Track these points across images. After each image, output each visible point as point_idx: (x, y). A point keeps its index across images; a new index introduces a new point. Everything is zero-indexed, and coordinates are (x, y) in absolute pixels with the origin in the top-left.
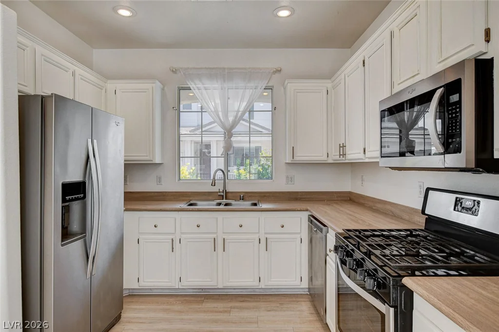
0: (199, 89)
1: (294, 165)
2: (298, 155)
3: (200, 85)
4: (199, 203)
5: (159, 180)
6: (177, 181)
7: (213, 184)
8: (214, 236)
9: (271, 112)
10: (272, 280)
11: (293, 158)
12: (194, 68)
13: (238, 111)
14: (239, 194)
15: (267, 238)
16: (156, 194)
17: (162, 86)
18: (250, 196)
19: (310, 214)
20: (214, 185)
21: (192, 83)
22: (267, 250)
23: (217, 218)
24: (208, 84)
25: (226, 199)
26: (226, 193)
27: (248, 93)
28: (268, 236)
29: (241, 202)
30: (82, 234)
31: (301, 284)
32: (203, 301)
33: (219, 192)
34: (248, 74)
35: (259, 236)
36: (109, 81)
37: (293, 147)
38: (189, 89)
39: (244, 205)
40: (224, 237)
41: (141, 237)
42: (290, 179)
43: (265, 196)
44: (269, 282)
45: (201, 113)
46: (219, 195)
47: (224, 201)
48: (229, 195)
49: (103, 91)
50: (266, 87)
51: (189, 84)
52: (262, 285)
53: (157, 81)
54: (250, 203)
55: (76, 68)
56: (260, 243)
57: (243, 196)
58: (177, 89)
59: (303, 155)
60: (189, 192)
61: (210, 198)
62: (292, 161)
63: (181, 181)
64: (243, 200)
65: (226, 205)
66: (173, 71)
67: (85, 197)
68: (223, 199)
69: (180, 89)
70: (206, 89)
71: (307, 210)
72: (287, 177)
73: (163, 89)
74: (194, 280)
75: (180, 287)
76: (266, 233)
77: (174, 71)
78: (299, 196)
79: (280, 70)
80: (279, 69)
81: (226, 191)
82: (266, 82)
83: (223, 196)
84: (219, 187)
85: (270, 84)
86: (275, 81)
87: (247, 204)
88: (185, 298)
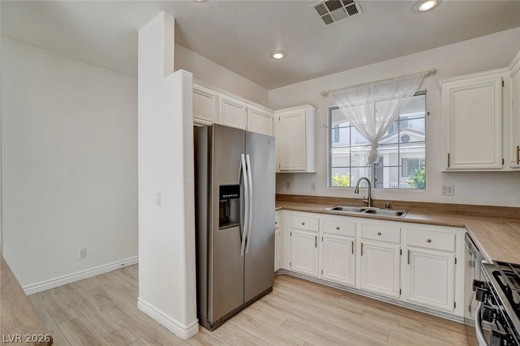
0: (346, 107)
1: (451, 174)
2: (456, 162)
3: (347, 104)
4: (344, 207)
5: (313, 186)
6: (328, 188)
7: (357, 191)
8: (353, 239)
9: (424, 119)
10: (415, 296)
11: (449, 166)
12: (341, 89)
13: (384, 122)
14: (384, 203)
15: (409, 251)
16: (308, 198)
17: (314, 109)
18: (397, 205)
19: (467, 232)
20: (358, 193)
21: (339, 102)
22: (409, 264)
23: (356, 224)
24: (355, 100)
25: (371, 206)
26: (372, 200)
27: (395, 102)
28: (411, 249)
29: (387, 211)
30: (237, 223)
31: (454, 310)
32: (340, 297)
33: (364, 199)
34: (396, 83)
35: (400, 247)
36: (276, 111)
37: (449, 154)
38: (337, 108)
39: (388, 214)
40: (362, 242)
41: (293, 231)
42: (447, 190)
43: (414, 207)
44: (411, 298)
45: (349, 128)
46: (364, 202)
47: (369, 208)
48: (375, 203)
49: (271, 119)
50: (416, 93)
51: (337, 103)
52: (404, 298)
53: (309, 106)
54: (396, 211)
55: (248, 105)
56: (401, 254)
57: (389, 206)
58: (328, 110)
59: (461, 163)
60: (337, 198)
61: (357, 204)
62: (447, 169)
63: (331, 188)
64: (389, 208)
65: (369, 212)
66: (323, 95)
67: (239, 197)
68: (368, 206)
69: (331, 109)
70: (352, 106)
71: (464, 227)
72: (444, 188)
73: (316, 111)
74: (336, 276)
75: (322, 279)
76: (409, 246)
77: (325, 95)
78: (461, 210)
79: (435, 72)
80: (433, 70)
81: (371, 198)
82: (417, 88)
83: (368, 203)
84: (363, 195)
85: (422, 89)
86: (428, 84)
87: (392, 213)
88: (325, 289)
